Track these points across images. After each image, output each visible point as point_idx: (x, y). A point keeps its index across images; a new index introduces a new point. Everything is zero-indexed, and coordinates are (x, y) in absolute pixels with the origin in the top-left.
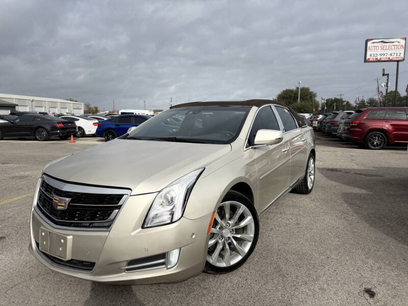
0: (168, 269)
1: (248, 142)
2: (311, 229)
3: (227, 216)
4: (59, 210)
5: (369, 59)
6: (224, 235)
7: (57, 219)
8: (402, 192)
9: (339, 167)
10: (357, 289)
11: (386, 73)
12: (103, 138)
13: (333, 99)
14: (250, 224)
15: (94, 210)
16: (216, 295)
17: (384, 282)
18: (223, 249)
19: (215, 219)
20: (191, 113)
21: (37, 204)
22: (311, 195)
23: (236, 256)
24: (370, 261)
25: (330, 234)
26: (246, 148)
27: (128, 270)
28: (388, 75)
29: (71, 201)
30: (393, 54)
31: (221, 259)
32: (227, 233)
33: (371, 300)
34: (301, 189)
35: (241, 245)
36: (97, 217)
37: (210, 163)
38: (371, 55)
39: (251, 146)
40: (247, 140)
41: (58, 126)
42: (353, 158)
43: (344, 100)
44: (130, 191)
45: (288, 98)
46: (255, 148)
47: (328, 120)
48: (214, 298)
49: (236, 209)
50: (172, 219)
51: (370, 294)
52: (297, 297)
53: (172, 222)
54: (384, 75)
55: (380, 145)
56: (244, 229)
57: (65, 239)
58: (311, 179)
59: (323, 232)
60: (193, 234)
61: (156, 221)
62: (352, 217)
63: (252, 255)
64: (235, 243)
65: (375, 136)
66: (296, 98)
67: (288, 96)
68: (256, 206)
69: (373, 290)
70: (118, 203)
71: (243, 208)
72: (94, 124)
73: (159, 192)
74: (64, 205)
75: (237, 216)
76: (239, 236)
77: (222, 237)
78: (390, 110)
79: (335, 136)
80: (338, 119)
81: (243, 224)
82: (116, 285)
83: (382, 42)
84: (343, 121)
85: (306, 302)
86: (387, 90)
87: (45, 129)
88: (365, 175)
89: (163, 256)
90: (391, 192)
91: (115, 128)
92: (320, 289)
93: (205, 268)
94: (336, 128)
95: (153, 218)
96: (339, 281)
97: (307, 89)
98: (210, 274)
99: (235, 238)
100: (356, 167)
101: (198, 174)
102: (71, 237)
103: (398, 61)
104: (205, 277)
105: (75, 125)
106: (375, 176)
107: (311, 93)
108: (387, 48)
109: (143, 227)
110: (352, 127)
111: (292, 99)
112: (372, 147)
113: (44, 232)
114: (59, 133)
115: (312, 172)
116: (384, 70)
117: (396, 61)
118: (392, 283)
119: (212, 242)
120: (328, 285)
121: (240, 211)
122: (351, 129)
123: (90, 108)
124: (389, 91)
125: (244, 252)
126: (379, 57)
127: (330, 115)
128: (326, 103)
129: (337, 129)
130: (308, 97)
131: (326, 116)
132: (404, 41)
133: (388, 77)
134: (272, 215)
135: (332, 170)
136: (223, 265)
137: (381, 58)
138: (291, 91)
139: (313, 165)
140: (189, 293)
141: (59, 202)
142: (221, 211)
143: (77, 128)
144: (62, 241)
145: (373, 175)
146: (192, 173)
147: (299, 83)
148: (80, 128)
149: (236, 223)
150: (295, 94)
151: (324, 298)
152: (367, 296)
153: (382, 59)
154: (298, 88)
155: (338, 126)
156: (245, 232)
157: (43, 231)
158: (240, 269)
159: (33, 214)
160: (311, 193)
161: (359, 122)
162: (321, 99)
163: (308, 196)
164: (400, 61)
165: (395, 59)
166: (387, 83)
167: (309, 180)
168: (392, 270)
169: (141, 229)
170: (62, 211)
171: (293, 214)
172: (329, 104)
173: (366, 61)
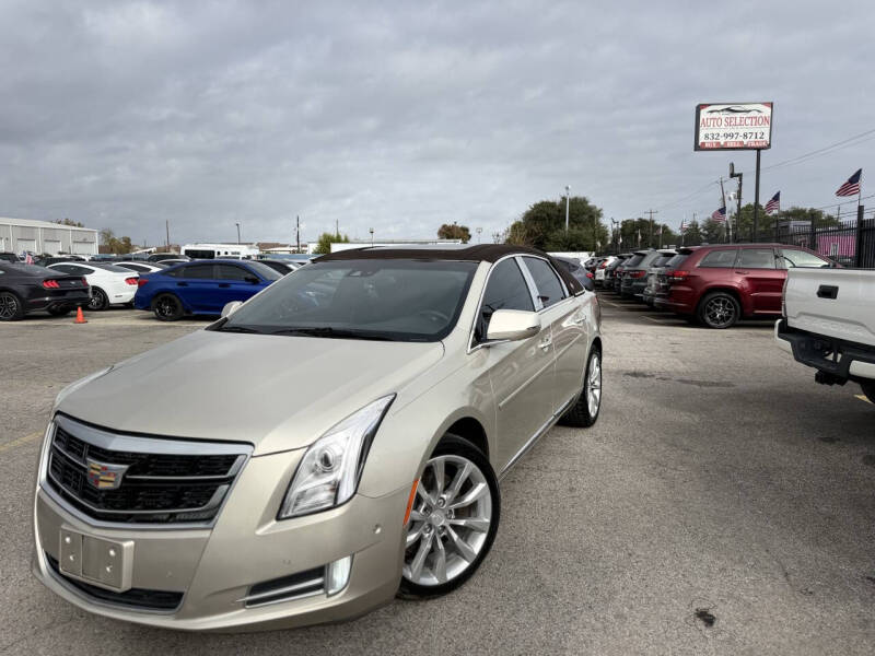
0: (329, 596)
1: (475, 335)
2: (598, 499)
3: (440, 485)
4: (101, 491)
5: (704, 143)
6: (434, 523)
7: (99, 508)
8: (765, 417)
9: (648, 368)
10: (682, 610)
11: (736, 172)
12: (152, 313)
13: (636, 220)
14: (484, 497)
15: (179, 486)
16: (422, 642)
17: (730, 596)
18: (433, 551)
19: (418, 494)
20: (358, 273)
21: (48, 477)
22: (596, 429)
23: (457, 561)
24: (707, 557)
25: (633, 508)
26: (472, 347)
27: (250, 603)
28: (740, 175)
29: (129, 472)
30: (749, 136)
31: (428, 570)
32: (439, 519)
33: (708, 632)
34: (577, 417)
35: (466, 541)
36: (183, 502)
37: (404, 384)
38: (706, 136)
39: (482, 342)
40: (473, 332)
41: (46, 286)
42: (677, 348)
43: (658, 222)
44: (250, 447)
45: (545, 219)
46: (488, 347)
47: (626, 268)
48: (419, 647)
49: (457, 470)
50: (336, 499)
51: (706, 620)
52: (573, 634)
53: (335, 506)
54: (732, 175)
55: (728, 318)
56: (472, 508)
57: (119, 549)
58: (595, 397)
59: (620, 505)
60: (377, 526)
61: (305, 504)
62: (674, 472)
63: (487, 559)
64: (455, 536)
65: (718, 302)
66: (560, 220)
67: (544, 215)
68: (493, 461)
69: (711, 612)
70: (225, 472)
71: (469, 468)
72: (127, 279)
73: (310, 446)
74: (113, 479)
75: (458, 485)
76: (462, 523)
77: (430, 526)
78: (745, 249)
79: (640, 301)
80: (645, 265)
81: (469, 498)
82: (221, 634)
83: (728, 110)
84: (655, 271)
85: (591, 642)
86: (739, 205)
87: (13, 292)
88: (699, 384)
89: (320, 571)
90: (747, 419)
91: (180, 290)
92: (616, 617)
93: (400, 589)
94: (642, 284)
95: (298, 499)
96: (650, 598)
97: (583, 202)
98: (410, 600)
99: (455, 527)
100: (681, 367)
101: (383, 406)
102: (132, 543)
103: (759, 149)
104: (398, 608)
105: (87, 285)
106: (718, 384)
107: (591, 209)
108: (738, 121)
109: (278, 518)
110: (673, 283)
111: (553, 222)
112: (713, 324)
113: (69, 536)
114: (49, 302)
115: (597, 383)
116: (732, 165)
117: (755, 149)
118: (745, 597)
119: (412, 538)
120: (631, 608)
121: (463, 475)
122: (672, 288)
123: (113, 240)
124: (743, 205)
125: (473, 553)
126: (722, 141)
127: (630, 257)
128: (622, 229)
129: (644, 287)
130: (586, 217)
131: (622, 258)
132: (769, 110)
133: (741, 180)
134: (522, 474)
135: (635, 374)
136: (433, 581)
137: (726, 143)
138: (552, 205)
139: (598, 370)
140: (370, 641)
141: (103, 474)
142: (428, 476)
143: (90, 290)
144: (112, 553)
145: (713, 384)
146: (371, 406)
147: (567, 188)
148: (97, 290)
149: (457, 497)
150: (559, 211)
151: (625, 632)
152: (700, 624)
153: (728, 145)
154: (564, 199)
155: (646, 280)
156: (473, 514)
157: (69, 534)
158: (465, 588)
159: (39, 497)
160: (596, 424)
161: (687, 273)
162: (611, 221)
163: (590, 430)
164: (763, 148)
165: (753, 145)
166: (739, 192)
167: (591, 399)
168: (745, 572)
169: (274, 522)
170: (108, 491)
171: (562, 470)
172: (627, 230)
173: (698, 148)
